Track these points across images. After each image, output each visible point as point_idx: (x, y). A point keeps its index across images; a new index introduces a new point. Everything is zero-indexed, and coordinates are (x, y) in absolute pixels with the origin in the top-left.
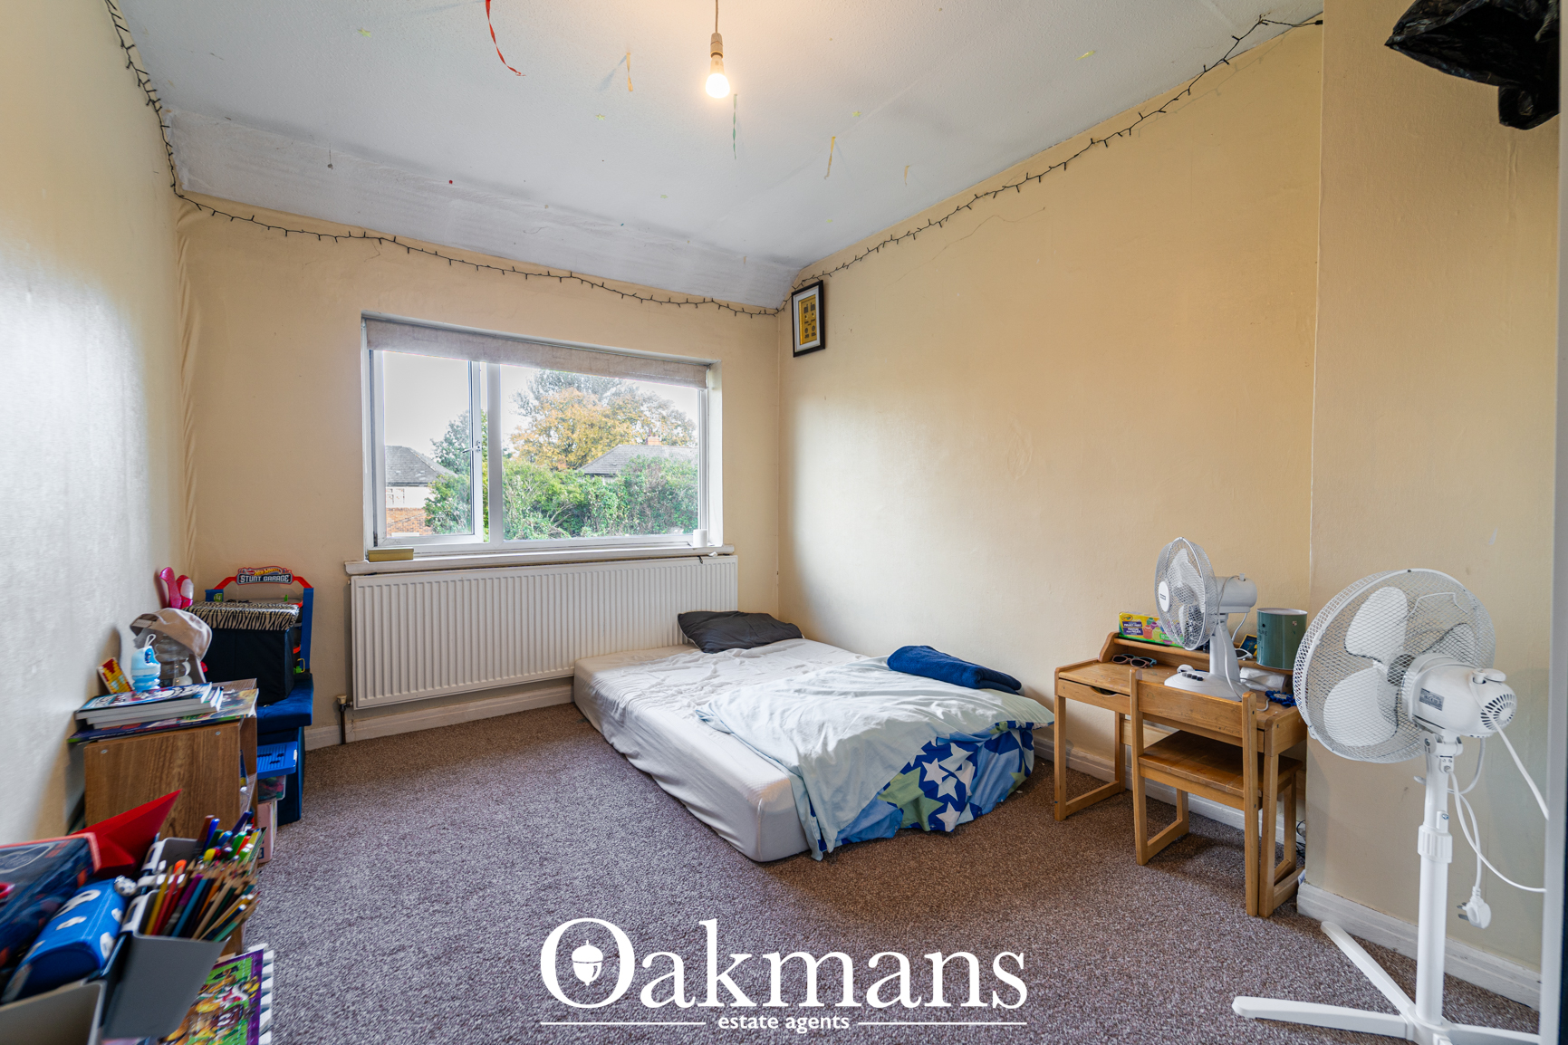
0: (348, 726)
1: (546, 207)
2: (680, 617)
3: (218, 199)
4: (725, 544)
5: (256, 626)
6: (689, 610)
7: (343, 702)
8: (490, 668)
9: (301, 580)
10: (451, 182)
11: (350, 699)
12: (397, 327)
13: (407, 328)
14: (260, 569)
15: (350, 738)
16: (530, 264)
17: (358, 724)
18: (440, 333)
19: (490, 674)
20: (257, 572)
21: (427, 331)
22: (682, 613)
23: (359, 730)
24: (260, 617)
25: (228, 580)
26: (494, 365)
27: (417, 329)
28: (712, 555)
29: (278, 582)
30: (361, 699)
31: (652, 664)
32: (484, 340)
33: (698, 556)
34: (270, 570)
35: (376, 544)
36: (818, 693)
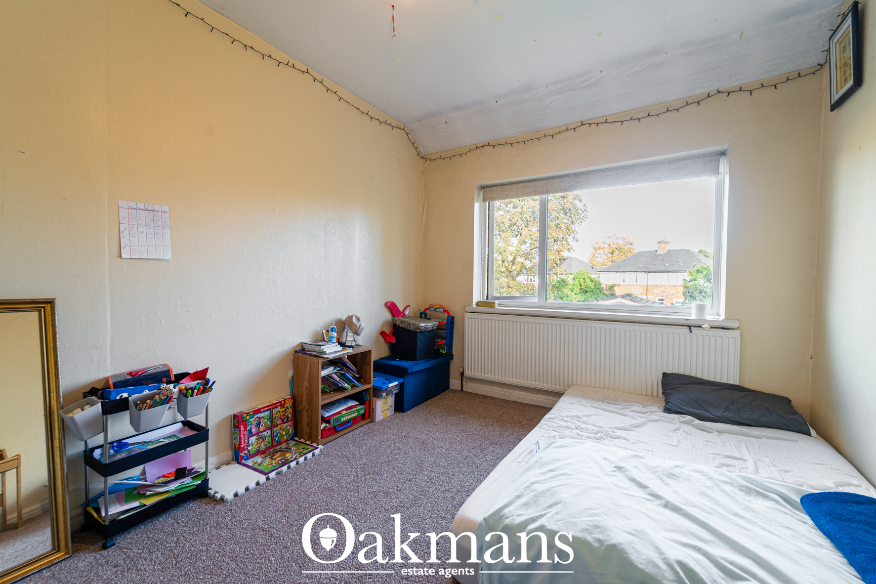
0: (464, 384)
1: (547, 88)
2: (664, 374)
3: (433, 154)
4: (727, 318)
5: (409, 328)
6: (676, 371)
7: (461, 371)
8: (522, 374)
9: (447, 312)
10: (496, 102)
11: (463, 371)
12: (495, 188)
13: (499, 187)
14: (436, 305)
15: (465, 389)
16: (555, 127)
17: (468, 383)
18: (514, 186)
19: (522, 378)
20: (434, 307)
21: (508, 186)
22: (668, 372)
23: (469, 387)
24: (410, 324)
25: (427, 309)
26: (543, 196)
27: (503, 187)
28: (703, 327)
29: (440, 312)
30: (467, 372)
31: (608, 403)
32: (533, 183)
33: (689, 327)
34: (438, 306)
35: (487, 299)
36: (633, 480)
